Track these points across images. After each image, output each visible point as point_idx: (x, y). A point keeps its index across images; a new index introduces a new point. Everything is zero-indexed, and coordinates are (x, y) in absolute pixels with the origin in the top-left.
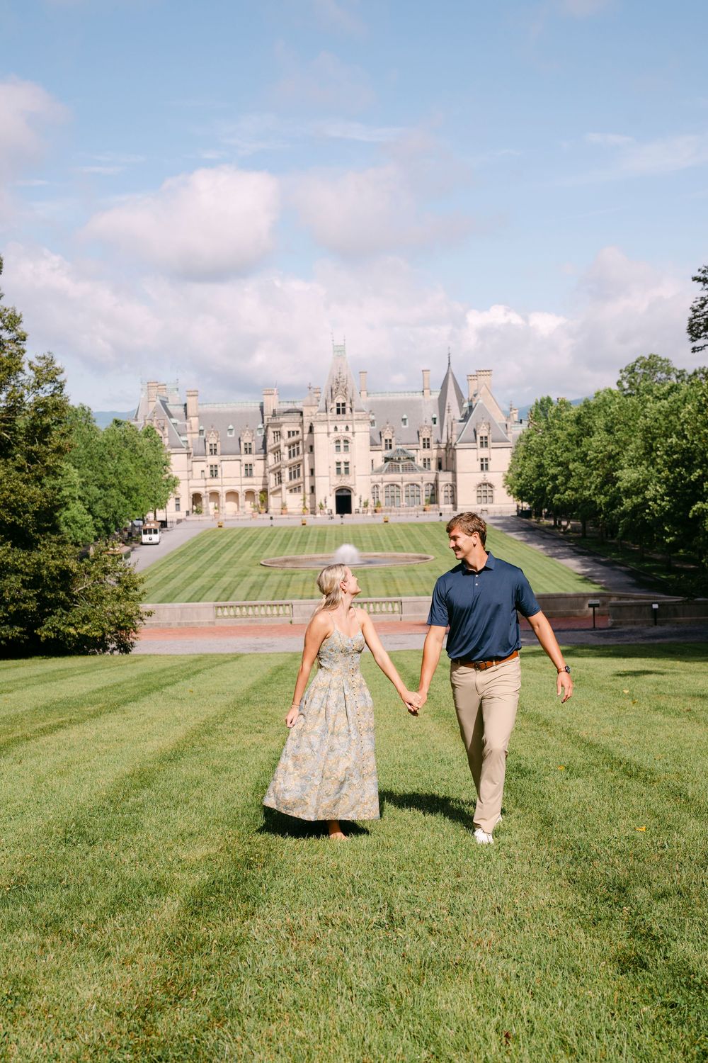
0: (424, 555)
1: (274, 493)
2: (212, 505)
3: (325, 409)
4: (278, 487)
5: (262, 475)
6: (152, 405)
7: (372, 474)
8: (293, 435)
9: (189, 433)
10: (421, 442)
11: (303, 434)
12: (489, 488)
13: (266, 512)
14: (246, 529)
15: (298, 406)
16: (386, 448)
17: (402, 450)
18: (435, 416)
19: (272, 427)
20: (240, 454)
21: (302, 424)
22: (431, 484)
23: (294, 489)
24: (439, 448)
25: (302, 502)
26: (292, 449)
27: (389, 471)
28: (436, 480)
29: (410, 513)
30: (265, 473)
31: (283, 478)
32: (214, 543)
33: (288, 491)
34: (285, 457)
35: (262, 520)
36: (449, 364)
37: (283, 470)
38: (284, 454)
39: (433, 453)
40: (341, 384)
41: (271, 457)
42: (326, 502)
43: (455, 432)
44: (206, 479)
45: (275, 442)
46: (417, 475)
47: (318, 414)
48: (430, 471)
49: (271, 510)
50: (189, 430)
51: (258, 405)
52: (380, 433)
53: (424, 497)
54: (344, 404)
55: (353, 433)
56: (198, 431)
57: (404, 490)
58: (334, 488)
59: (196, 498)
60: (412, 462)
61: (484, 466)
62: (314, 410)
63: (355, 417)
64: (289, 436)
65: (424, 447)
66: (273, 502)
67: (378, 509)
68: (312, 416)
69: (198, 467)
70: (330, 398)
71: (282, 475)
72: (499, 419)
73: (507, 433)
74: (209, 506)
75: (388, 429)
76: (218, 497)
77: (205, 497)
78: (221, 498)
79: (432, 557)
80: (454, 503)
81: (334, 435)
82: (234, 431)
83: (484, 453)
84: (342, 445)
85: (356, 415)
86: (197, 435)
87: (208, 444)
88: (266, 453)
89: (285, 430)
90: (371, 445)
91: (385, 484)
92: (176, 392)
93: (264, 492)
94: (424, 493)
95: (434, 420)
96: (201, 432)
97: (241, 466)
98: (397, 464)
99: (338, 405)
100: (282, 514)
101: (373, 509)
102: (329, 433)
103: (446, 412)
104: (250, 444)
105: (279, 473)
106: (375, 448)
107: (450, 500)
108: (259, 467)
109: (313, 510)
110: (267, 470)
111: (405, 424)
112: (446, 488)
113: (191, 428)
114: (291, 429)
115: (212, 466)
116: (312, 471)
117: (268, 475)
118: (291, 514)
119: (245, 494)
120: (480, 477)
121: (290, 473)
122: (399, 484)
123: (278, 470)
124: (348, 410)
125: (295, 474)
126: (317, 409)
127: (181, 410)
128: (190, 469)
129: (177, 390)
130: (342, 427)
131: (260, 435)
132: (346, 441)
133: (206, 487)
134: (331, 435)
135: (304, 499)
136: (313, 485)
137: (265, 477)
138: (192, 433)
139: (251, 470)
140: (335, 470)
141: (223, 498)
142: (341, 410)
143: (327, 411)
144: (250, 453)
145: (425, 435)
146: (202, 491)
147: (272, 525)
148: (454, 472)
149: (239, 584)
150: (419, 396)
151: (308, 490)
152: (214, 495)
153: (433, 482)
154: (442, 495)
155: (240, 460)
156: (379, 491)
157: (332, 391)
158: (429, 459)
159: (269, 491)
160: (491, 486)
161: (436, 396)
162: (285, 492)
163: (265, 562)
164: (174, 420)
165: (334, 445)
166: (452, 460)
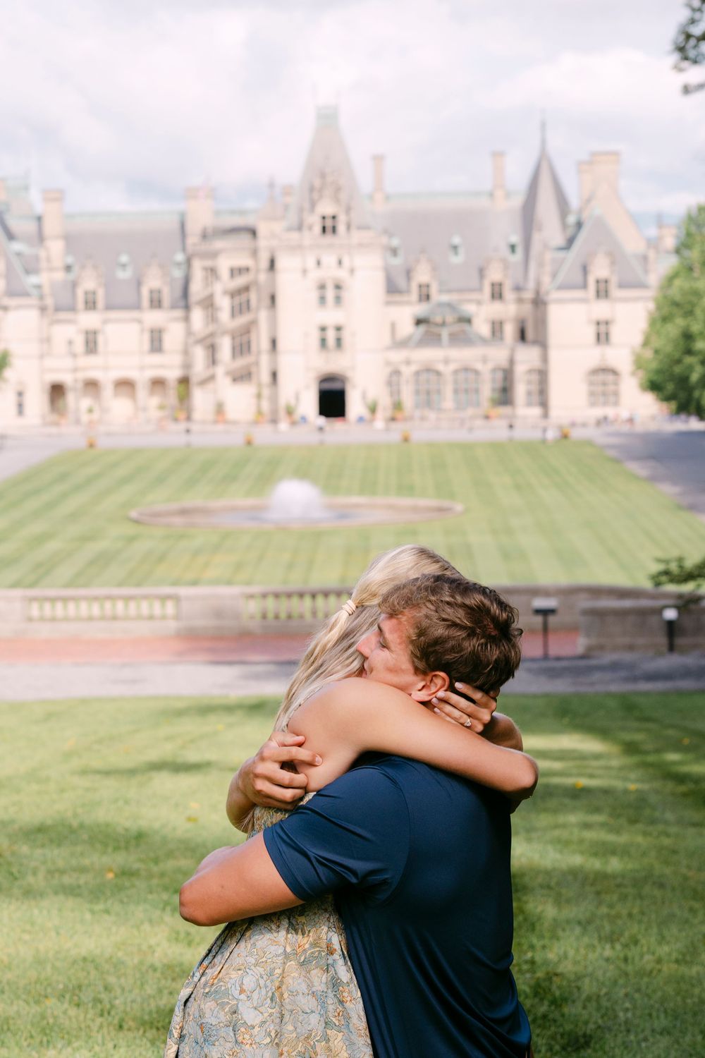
0: (445, 503)
1: (202, 383)
2: (86, 403)
3: (297, 226)
4: (209, 372)
5: (181, 349)
7: (386, 349)
8: (240, 274)
9: (45, 270)
10: (487, 290)
11: (257, 272)
12: (610, 378)
13: (188, 419)
15: (250, 220)
16: (419, 300)
17: (450, 306)
18: (513, 240)
19: (200, 259)
20: (140, 309)
21: (255, 253)
22: (501, 369)
23: (241, 377)
24: (520, 301)
25: (255, 401)
26: (236, 300)
27: (422, 343)
28: (512, 362)
29: (457, 423)
30: (186, 345)
31: (219, 356)
33: (228, 379)
34: (224, 315)
35: (174, 436)
36: (543, 140)
37: (219, 340)
38: (222, 310)
39: (508, 310)
40: (329, 177)
41: (197, 316)
42: (298, 400)
43: (547, 268)
44: (75, 356)
45: (204, 287)
46: (474, 351)
47: (285, 235)
48: (500, 344)
49: (197, 415)
50: (44, 265)
51: (176, 217)
52: (408, 273)
53: (487, 394)
54: (334, 217)
55: (352, 271)
56: (62, 266)
57: (450, 379)
58: (314, 375)
59: (57, 391)
60: (467, 327)
61: (602, 336)
62: (278, 227)
63: (355, 241)
64: (232, 276)
65: (492, 298)
66: (201, 400)
67: (398, 415)
68: (273, 237)
69: (60, 333)
70: (307, 205)
71: (218, 349)
72: (632, 243)
73: (646, 271)
74: (77, 402)
75: (423, 264)
76: (99, 389)
77: (73, 389)
78: (103, 391)
79: (459, 507)
80: (544, 404)
81: (315, 275)
82: (129, 268)
83: (601, 309)
84: (330, 294)
85: (356, 236)
86: (61, 275)
87: (80, 291)
88: (187, 308)
89: (224, 264)
90: (388, 293)
91: (414, 368)
92: (23, 193)
93: (185, 381)
94: (487, 386)
95: (513, 248)
96: (68, 268)
97: (142, 331)
98: (439, 330)
99: (323, 218)
100: (216, 423)
101: (388, 414)
102: (305, 272)
103: (536, 230)
104: (159, 291)
105: (213, 346)
106: (397, 298)
107: (536, 398)
108: (175, 334)
109: (273, 415)
110: (191, 339)
111: (456, 255)
112: (529, 377)
113: (49, 260)
114: (236, 264)
115: (87, 332)
116: (274, 343)
117: (191, 349)
118: (235, 423)
119: (148, 385)
120: (594, 356)
121: (233, 346)
122: (441, 367)
123: (210, 341)
124: (341, 228)
125: (242, 346)
126: (284, 224)
127: (31, 227)
128: (45, 337)
129: (27, 188)
130: (329, 261)
131: (178, 274)
132: (338, 287)
133: (75, 371)
134: (309, 274)
135: (259, 396)
136: (274, 368)
137: (186, 352)
138: (50, 270)
139: (160, 339)
140: (317, 342)
141: (108, 391)
142: (329, 228)
143: (302, 229)
144: (159, 307)
145: (495, 274)
146: (66, 378)
147: (189, 445)
148: (544, 346)
150: (484, 202)
151: (265, 377)
152: (92, 386)
153: (504, 365)
154: (520, 390)
155: (140, 321)
156: (402, 380)
157: (311, 191)
158: (501, 322)
159: (194, 379)
160: (614, 372)
161: (518, 201)
162: (223, 382)
164: (16, 246)
165: (315, 294)
166: (541, 322)
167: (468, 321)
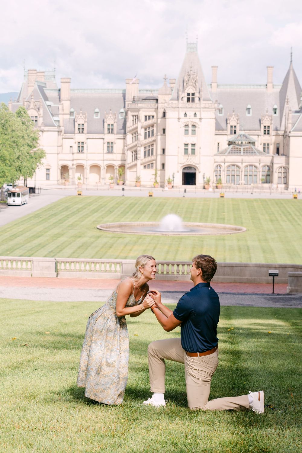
0: (239, 227)
1: (131, 168)
2: (78, 175)
3: (176, 98)
4: (134, 163)
5: (121, 152)
6: (31, 90)
7: (215, 155)
8: (149, 119)
9: (61, 114)
10: (262, 129)
11: (157, 118)
13: (123, 184)
14: (101, 198)
15: (155, 94)
16: (231, 133)
17: (244, 136)
18: (275, 107)
19: (131, 111)
20: (104, 133)
21: (156, 110)
22: (268, 166)
23: (147, 166)
24: (277, 135)
25: (154, 176)
26: (147, 131)
27: (231, 153)
28: (272, 163)
29: (246, 190)
30: (123, 150)
31: (138, 156)
32: (67, 208)
33: (142, 166)
34: (141, 137)
35: (117, 191)
36: (291, 61)
37: (139, 149)
38: (140, 135)
39: (271, 139)
40: (192, 76)
41: (129, 137)
42: (174, 177)
43: (290, 121)
44: (73, 154)
45: (133, 124)
46: (255, 157)
47: (170, 102)
48: (268, 155)
49: (127, 183)
50: (61, 112)
51: (121, 92)
52: (227, 120)
53: (261, 177)
54: (193, 94)
55: (200, 119)
56: (69, 112)
57: (243, 170)
58: (181, 165)
59: (64, 169)
60: (252, 146)
62: (168, 98)
63: (202, 106)
64: (146, 120)
65: (265, 134)
66: (130, 175)
67: (219, 185)
68: (166, 103)
69: (67, 143)
70: (181, 88)
71: (138, 152)
74: (73, 174)
75: (233, 116)
76: (84, 169)
77: (71, 169)
78: (85, 170)
80: (286, 183)
81: (184, 120)
82: (99, 114)
84: (190, 129)
85: (203, 104)
86: (68, 116)
87: (76, 124)
88: (125, 133)
89: (142, 115)
90: (216, 130)
91: (227, 164)
92: (53, 79)
93: (123, 166)
94: (261, 173)
95: (275, 110)
96: (71, 113)
97: (104, 143)
98: (239, 147)
99: (188, 94)
100: (136, 186)
101: (215, 185)
102: (179, 119)
103: (286, 103)
104: (112, 125)
105: (136, 151)
106: (221, 132)
107: (282, 180)
108: (119, 146)
109: (162, 184)
110: (126, 148)
111: (249, 113)
112: (280, 170)
113: (63, 110)
114: (148, 114)
115: (79, 143)
116: (164, 150)
117: (126, 152)
118: (144, 186)
119: (106, 168)
121: (145, 152)
122: (240, 164)
123: (134, 149)
124: (197, 99)
125: (149, 152)
126: (171, 97)
127: (56, 94)
128: (60, 144)
129: (54, 77)
130: (190, 114)
131: (121, 118)
132: (194, 126)
133: (73, 160)
134: (181, 120)
135: (156, 175)
136: (163, 162)
137: (123, 154)
138: (63, 114)
139: (112, 147)
140: (183, 151)
141: (87, 170)
142: (190, 99)
143: (178, 100)
144: (112, 133)
145: (266, 123)
146: (69, 164)
147: (123, 196)
148: (287, 156)
149: (70, 244)
150: (263, 89)
151: (159, 166)
152: (80, 167)
153: (269, 164)
154: (276, 176)
155: (103, 139)
156: (222, 170)
157: (183, 82)
158: (268, 144)
159: (127, 166)
161: (278, 89)
162: (140, 167)
163: (101, 227)
164: (48, 103)
165: (184, 129)
166: (287, 145)
167: (253, 143)
